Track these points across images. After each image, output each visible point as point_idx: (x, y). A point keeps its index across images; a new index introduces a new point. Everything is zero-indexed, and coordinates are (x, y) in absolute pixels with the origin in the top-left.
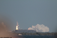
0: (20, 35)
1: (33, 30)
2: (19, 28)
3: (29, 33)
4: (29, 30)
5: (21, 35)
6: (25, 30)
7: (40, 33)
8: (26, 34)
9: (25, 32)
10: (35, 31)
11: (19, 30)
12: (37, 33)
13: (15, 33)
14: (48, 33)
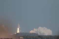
0: (21, 38)
1: (35, 33)
2: (21, 31)
3: (31, 36)
4: (31, 33)
5: (23, 38)
6: (27, 33)
7: (43, 36)
8: (28, 37)
9: (26, 36)
10: (37, 34)
11: (21, 33)
12: (39, 36)
13: (16, 36)
14: (51, 36)
